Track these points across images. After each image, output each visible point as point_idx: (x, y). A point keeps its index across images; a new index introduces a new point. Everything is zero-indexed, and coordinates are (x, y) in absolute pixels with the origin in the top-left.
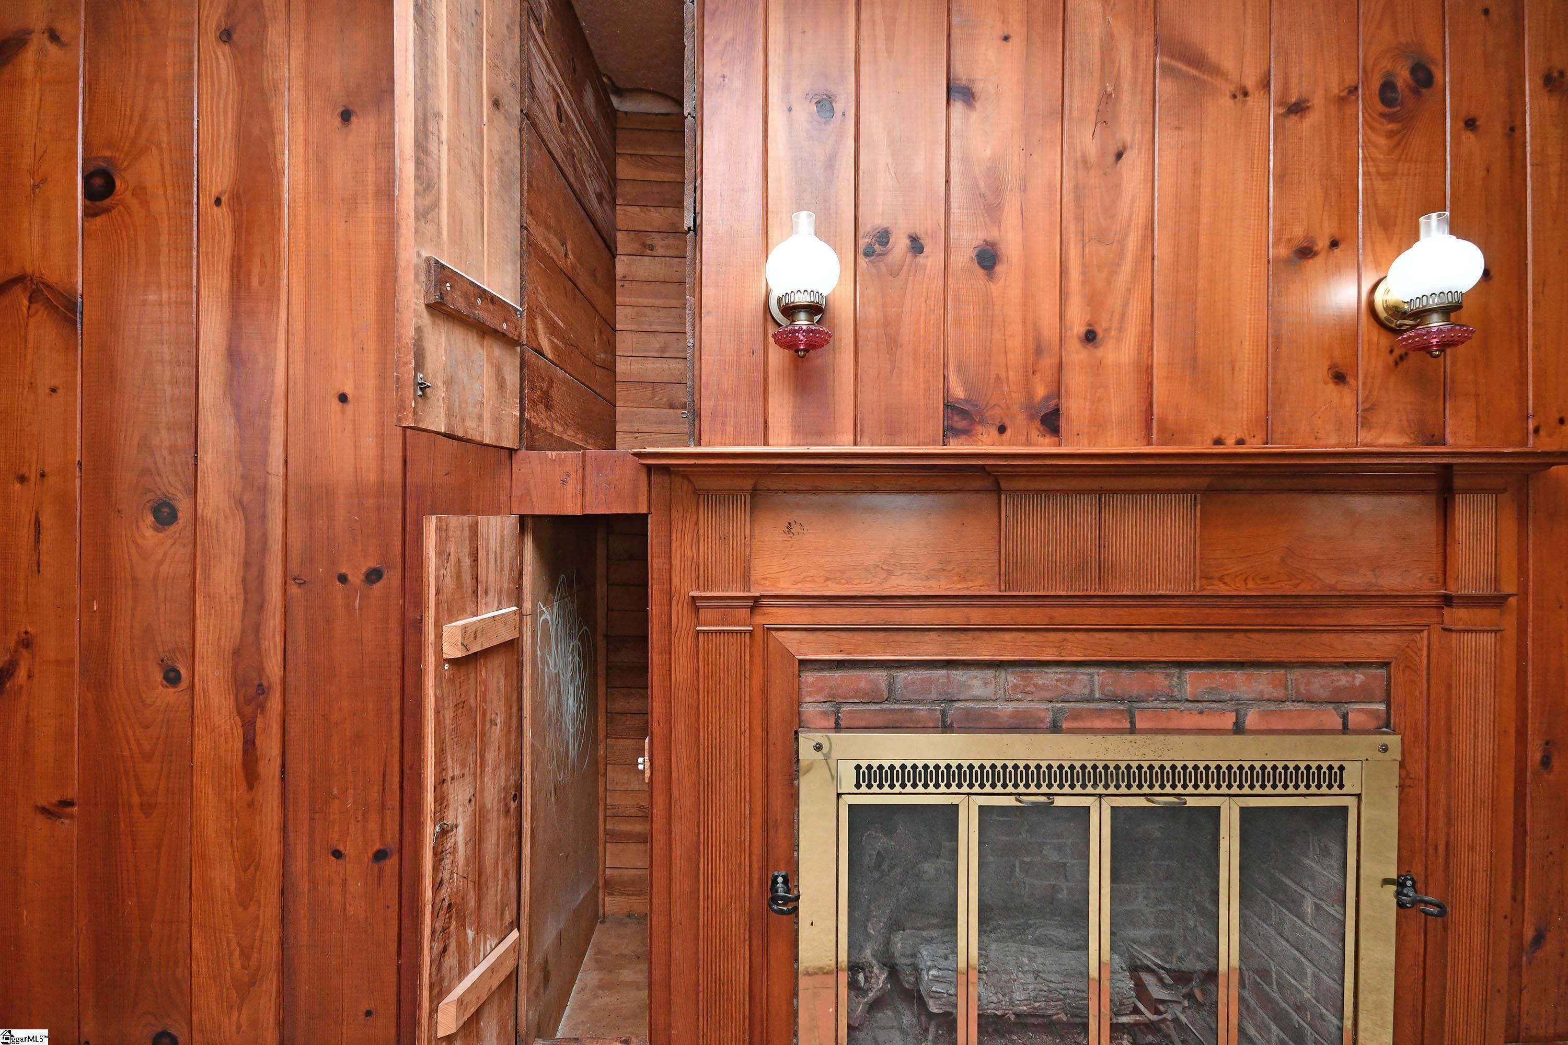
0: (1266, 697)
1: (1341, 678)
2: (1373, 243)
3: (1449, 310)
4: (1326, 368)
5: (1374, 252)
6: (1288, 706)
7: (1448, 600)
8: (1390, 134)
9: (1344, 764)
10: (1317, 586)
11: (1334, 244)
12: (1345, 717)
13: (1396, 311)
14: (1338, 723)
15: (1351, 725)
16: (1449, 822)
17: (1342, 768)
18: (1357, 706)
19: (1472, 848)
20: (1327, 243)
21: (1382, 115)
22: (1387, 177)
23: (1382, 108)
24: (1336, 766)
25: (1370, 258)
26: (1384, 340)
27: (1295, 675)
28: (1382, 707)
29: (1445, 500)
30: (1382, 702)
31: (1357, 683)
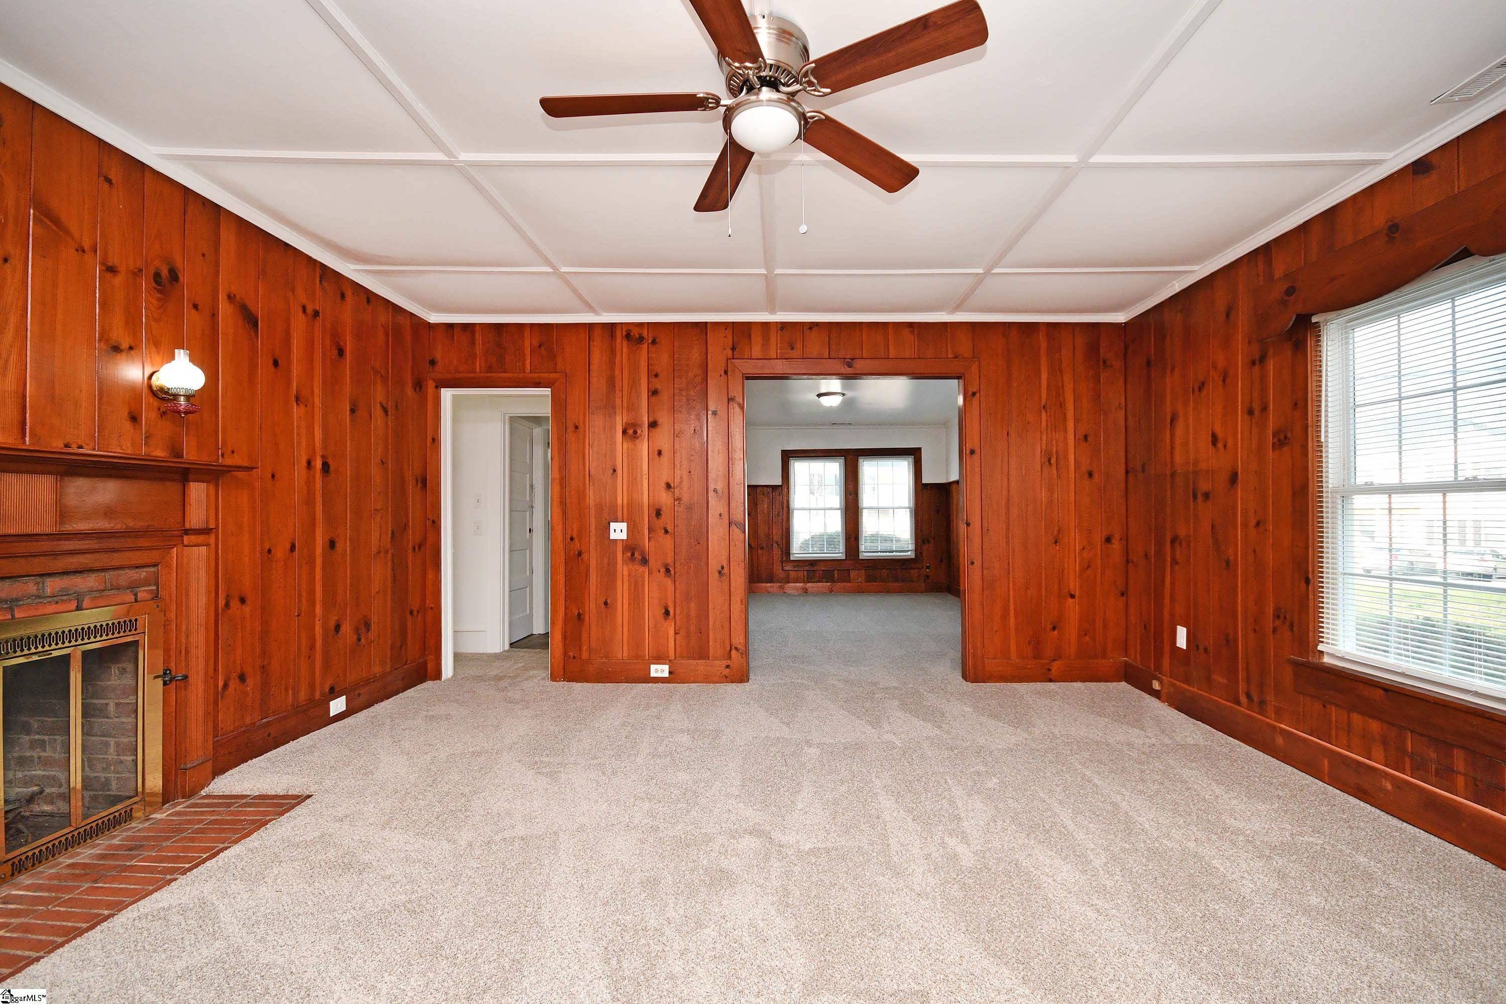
0: (94, 589)
1: (133, 574)
2: (150, 352)
3: (189, 397)
4: (126, 413)
5: (151, 357)
6: (106, 593)
7: (187, 532)
8: (159, 300)
9: (137, 617)
10: (124, 526)
11: (131, 348)
12: (136, 595)
13: (162, 389)
14: (132, 598)
15: (139, 599)
16: (187, 637)
17: (136, 620)
18: (143, 589)
19: (197, 647)
20: (128, 346)
21: (155, 289)
22: (157, 321)
23: (154, 284)
24: (133, 619)
25: (149, 360)
26: (155, 403)
27: (108, 575)
28: (154, 588)
29: (184, 485)
30: (155, 585)
31: (142, 576)
